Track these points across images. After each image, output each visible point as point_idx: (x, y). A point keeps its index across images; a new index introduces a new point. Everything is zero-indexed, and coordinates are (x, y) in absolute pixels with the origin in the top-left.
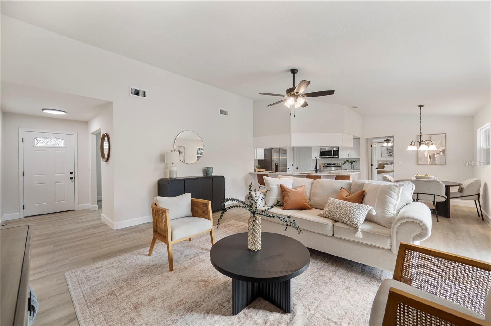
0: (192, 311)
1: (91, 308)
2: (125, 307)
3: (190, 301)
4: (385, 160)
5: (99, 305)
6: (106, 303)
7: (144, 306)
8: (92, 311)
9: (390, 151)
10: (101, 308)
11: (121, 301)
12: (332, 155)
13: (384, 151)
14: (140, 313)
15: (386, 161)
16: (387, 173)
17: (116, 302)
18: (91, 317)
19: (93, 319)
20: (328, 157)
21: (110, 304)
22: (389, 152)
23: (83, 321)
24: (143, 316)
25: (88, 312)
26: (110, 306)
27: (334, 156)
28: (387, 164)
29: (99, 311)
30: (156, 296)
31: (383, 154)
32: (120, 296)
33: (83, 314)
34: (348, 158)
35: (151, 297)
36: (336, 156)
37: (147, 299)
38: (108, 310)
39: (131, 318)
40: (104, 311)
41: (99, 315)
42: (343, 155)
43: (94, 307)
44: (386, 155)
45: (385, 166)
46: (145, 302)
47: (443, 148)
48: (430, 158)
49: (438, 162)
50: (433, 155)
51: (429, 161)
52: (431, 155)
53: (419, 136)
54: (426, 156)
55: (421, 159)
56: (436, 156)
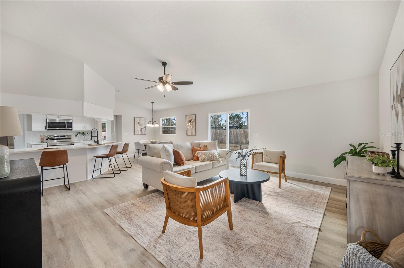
0: (266, 212)
1: (299, 258)
2: (283, 238)
3: (260, 214)
5: (293, 255)
6: (288, 252)
7: (276, 230)
8: (301, 255)
10: (295, 251)
11: (280, 243)
12: (65, 127)
14: (282, 229)
17: (283, 246)
18: (305, 252)
19: (304, 249)
20: (58, 128)
21: (287, 248)
23: (310, 254)
24: (283, 227)
25: (303, 257)
26: (289, 247)
27: (68, 128)
29: (297, 251)
30: (265, 227)
32: (277, 247)
33: (307, 259)
34: (83, 130)
35: (267, 230)
36: (70, 128)
37: (270, 231)
38: (292, 245)
39: (288, 231)
40: (295, 247)
41: (299, 248)
42: (76, 127)
43: (297, 256)
46: (273, 231)
47: (145, 126)
48: (140, 131)
49: (143, 133)
50: (142, 129)
51: (140, 133)
52: (141, 129)
53: (135, 118)
54: (138, 130)
55: (136, 131)
56: (142, 130)
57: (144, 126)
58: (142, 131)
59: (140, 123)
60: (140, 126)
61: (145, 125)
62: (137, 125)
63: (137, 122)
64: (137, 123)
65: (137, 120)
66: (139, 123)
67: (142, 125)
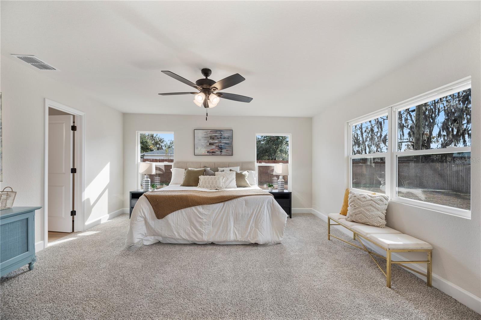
4: (201, 163)
9: (211, 141)
13: (200, 140)
15: (202, 166)
16: (205, 206)
22: (210, 144)
28: (204, 173)
31: (197, 148)
44: (203, 151)
45: (201, 178)
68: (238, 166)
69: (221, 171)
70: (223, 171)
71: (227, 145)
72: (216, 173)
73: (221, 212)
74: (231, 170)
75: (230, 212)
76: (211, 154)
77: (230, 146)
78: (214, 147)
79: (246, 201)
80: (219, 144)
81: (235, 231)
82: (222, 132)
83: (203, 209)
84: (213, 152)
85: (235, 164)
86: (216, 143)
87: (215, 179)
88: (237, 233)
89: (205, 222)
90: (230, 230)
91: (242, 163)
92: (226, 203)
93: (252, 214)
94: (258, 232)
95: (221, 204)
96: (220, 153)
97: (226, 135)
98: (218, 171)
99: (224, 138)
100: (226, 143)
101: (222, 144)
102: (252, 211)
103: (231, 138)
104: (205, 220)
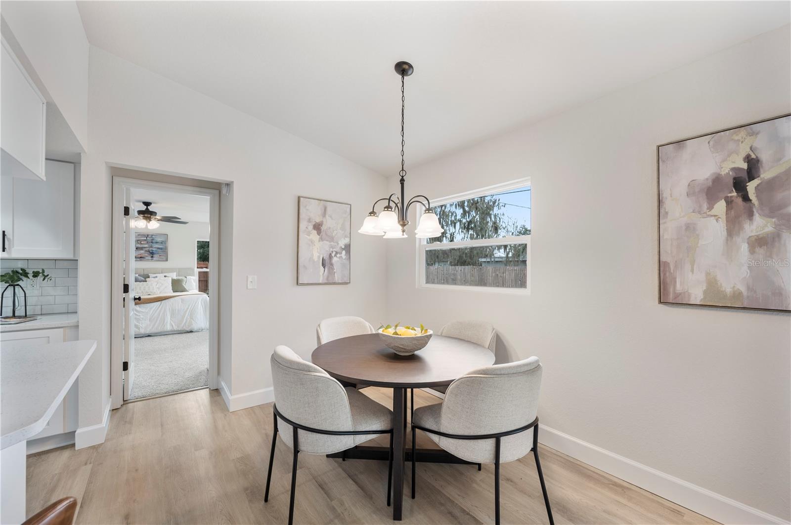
47: (347, 241)
48: (324, 265)
49: (337, 278)
50: (330, 257)
51: (321, 274)
52: (326, 257)
53: (302, 199)
54: (315, 258)
55: (305, 267)
56: (335, 260)
57: (342, 243)
58: (332, 264)
59: (323, 228)
60: (321, 239)
61: (346, 237)
62: (309, 236)
63: (309, 221)
64: (311, 227)
65: (312, 211)
66: (318, 227)
67: (332, 239)
68: (174, 272)
69: (154, 278)
70: (156, 277)
71: (160, 250)
72: (147, 279)
73: (157, 309)
74: (165, 276)
75: (167, 308)
76: (139, 260)
77: (164, 251)
78: (143, 252)
79: (183, 300)
80: (150, 249)
81: (172, 322)
82: (153, 236)
83: (140, 307)
84: (141, 257)
85: (171, 270)
86: (145, 248)
87: (147, 285)
88: (173, 324)
89: (142, 318)
90: (167, 322)
91: (179, 269)
92: (163, 301)
93: (188, 309)
94: (193, 321)
95: (159, 303)
96: (151, 258)
97: (159, 239)
98: (149, 277)
99: (156, 243)
100: (159, 248)
101: (154, 249)
102: (187, 306)
103: (164, 243)
104: (142, 317)
